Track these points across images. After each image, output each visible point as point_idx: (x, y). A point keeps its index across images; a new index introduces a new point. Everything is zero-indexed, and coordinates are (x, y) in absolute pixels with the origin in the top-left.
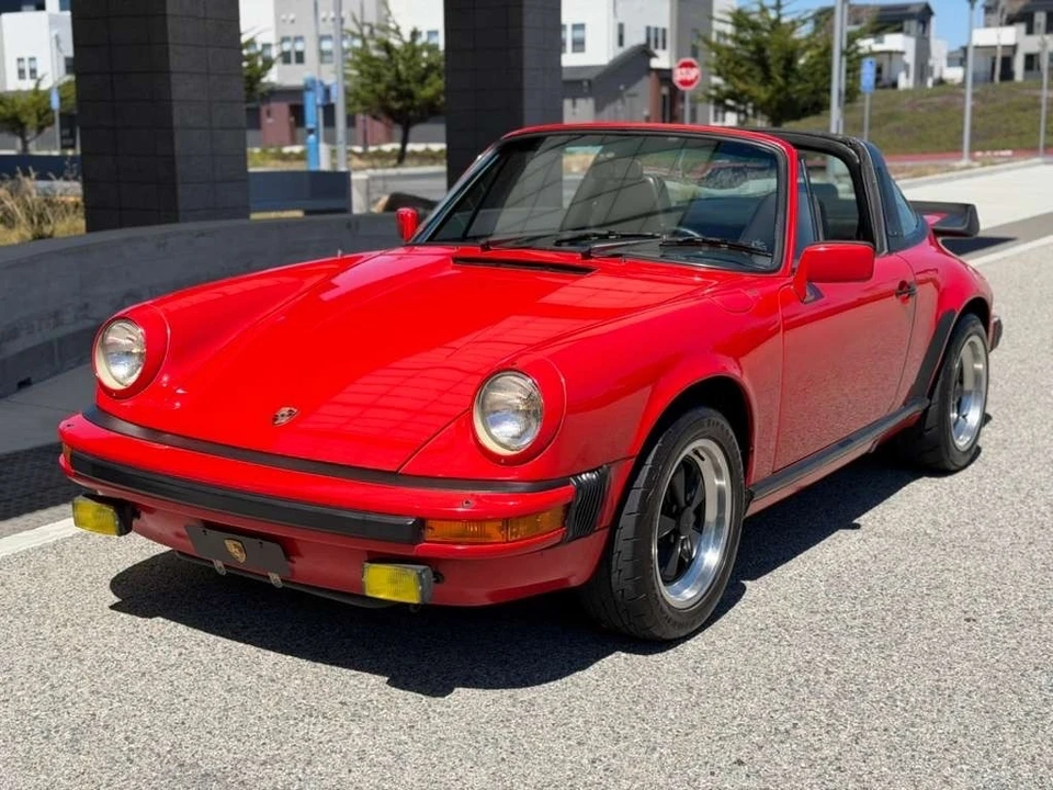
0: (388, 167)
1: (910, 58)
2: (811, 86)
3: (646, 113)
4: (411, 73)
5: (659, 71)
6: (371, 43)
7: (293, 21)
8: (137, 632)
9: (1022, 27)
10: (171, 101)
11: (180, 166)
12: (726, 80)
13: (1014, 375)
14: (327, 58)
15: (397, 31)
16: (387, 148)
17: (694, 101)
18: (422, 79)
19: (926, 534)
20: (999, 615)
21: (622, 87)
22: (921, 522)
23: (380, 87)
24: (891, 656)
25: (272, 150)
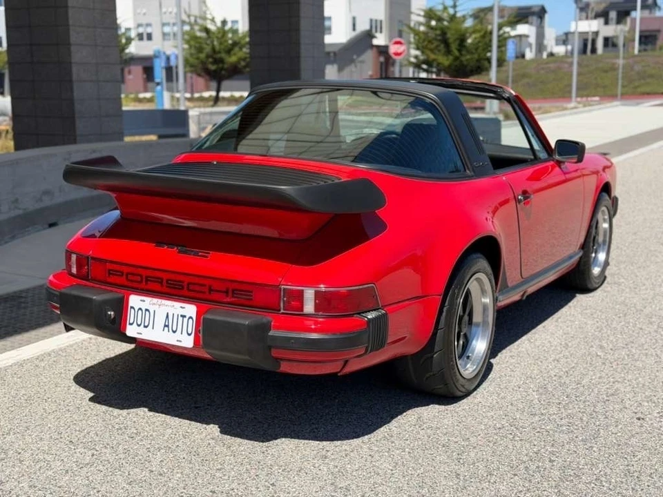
0: (208, 107)
1: (532, 40)
2: (476, 56)
3: (370, 73)
4: (222, 47)
5: (378, 47)
6: (197, 28)
7: (145, 14)
8: (61, 438)
9: (602, 20)
10: (71, 63)
11: (77, 107)
12: (423, 52)
13: (631, 243)
14: (166, 37)
15: (213, 20)
16: (206, 94)
17: (401, 66)
18: (229, 51)
19: (598, 356)
20: (658, 415)
21: (355, 57)
22: (592, 347)
23: (202, 56)
24: (592, 447)
25: (132, 96)
